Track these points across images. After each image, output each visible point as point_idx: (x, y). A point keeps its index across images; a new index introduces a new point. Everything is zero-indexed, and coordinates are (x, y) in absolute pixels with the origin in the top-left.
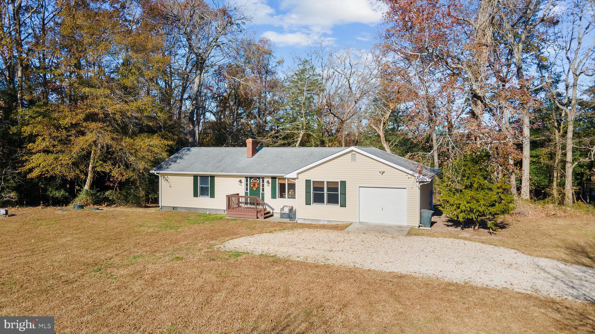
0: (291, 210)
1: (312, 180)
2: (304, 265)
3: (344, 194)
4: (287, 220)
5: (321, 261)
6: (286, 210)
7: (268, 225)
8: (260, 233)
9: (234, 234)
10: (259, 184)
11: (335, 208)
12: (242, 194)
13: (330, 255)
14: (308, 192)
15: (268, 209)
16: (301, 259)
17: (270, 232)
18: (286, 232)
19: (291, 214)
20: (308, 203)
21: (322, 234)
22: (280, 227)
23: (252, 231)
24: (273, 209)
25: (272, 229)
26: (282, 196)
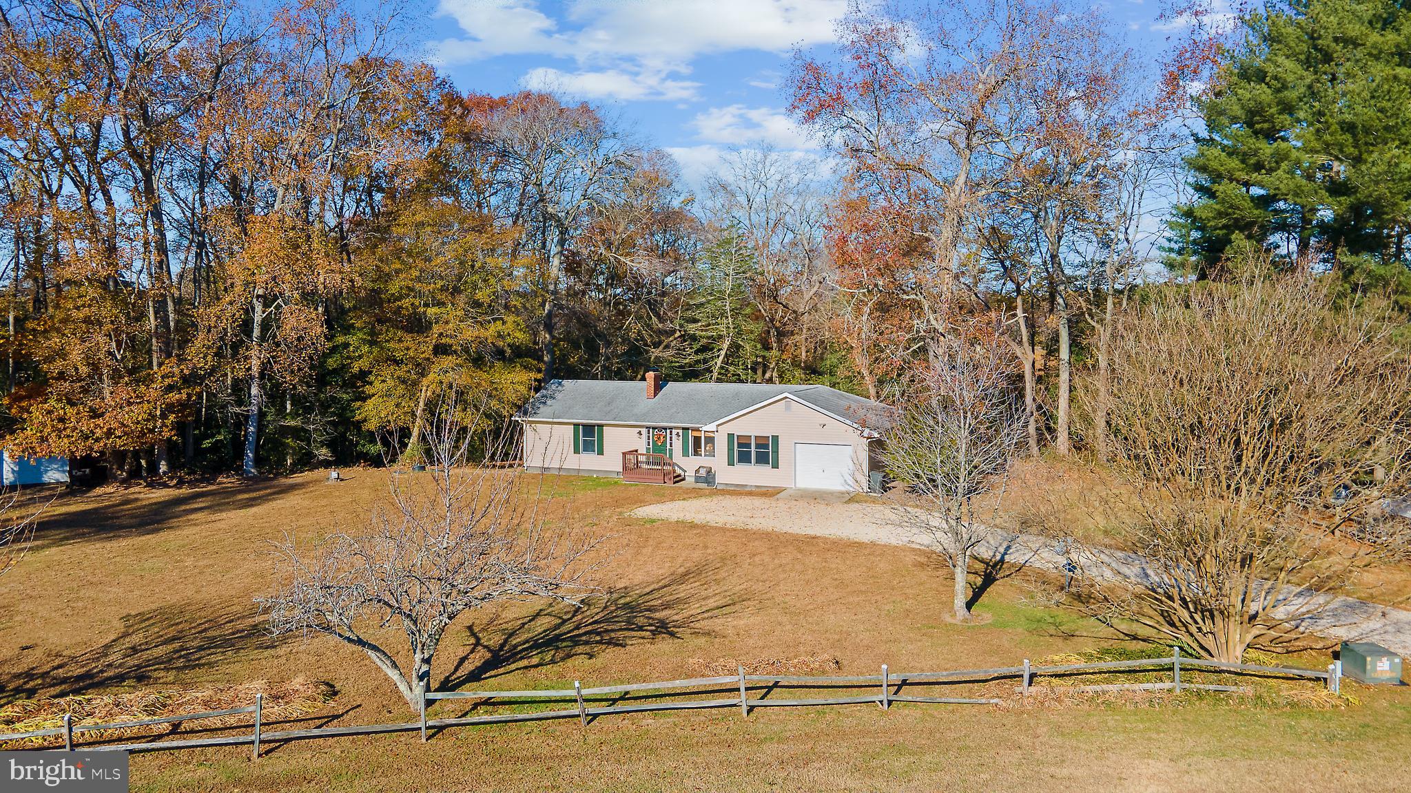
0: (709, 471)
1: (736, 434)
2: (723, 530)
3: (776, 452)
4: (704, 485)
5: (740, 525)
6: (703, 472)
7: (680, 491)
8: (672, 500)
9: (642, 502)
10: (665, 437)
11: (766, 469)
12: (643, 450)
13: (750, 521)
14: (730, 450)
15: (678, 471)
16: (719, 525)
17: (684, 499)
18: (703, 500)
19: (708, 477)
20: (731, 463)
21: (745, 501)
22: (695, 493)
23: (661, 498)
24: (685, 471)
25: (685, 496)
26: (696, 453)
